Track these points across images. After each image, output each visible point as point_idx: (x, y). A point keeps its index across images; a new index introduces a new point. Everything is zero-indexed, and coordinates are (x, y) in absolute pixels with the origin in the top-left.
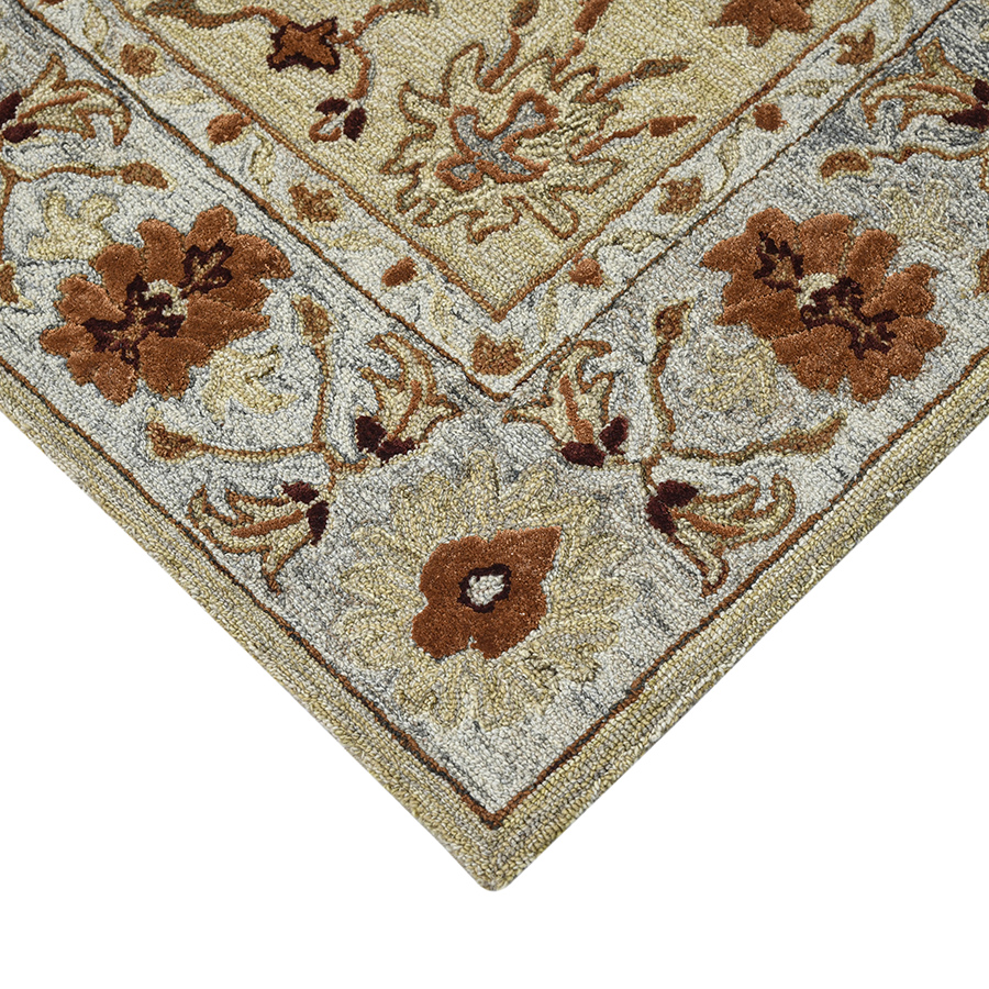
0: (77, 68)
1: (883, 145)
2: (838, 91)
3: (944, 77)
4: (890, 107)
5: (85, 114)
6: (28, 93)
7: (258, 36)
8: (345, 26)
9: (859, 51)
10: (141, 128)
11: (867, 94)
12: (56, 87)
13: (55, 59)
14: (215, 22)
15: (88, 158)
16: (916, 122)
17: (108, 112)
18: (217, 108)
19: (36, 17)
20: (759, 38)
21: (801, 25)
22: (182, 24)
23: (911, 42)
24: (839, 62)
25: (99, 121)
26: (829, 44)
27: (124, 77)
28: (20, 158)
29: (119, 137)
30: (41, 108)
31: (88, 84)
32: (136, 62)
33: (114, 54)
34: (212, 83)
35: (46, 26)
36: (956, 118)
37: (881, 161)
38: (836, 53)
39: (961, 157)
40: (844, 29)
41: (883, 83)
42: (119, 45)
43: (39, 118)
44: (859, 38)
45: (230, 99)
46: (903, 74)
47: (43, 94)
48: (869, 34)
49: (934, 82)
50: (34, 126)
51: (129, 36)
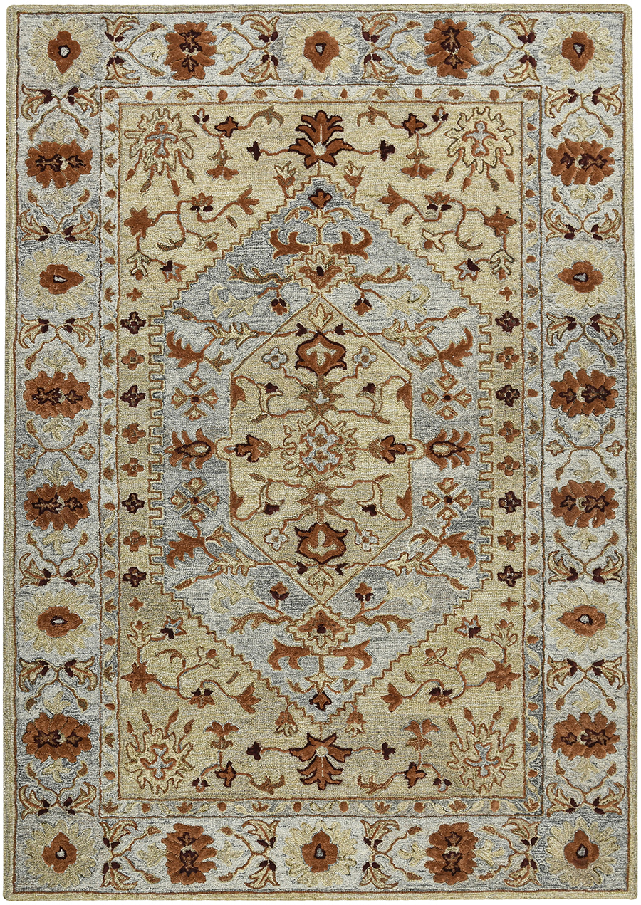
0: (270, 81)
1: (81, 208)
2: (103, 213)
3: (84, 235)
4: (88, 218)
5: (257, 74)
6: (275, 68)
7: (242, 121)
8: (225, 139)
9: (108, 227)
10: (241, 81)
11: (96, 217)
12: (270, 74)
13: (279, 79)
14: (255, 116)
15: (244, 65)
16: (79, 219)
17: (252, 78)
18: (230, 98)
19: (296, 85)
20: (133, 212)
21: (127, 223)
22: (261, 110)
23: (100, 239)
24: (110, 221)
25: (252, 75)
26: (117, 222)
27: (259, 88)
28: (258, 53)
29: (243, 76)
30: (268, 67)
31: (265, 80)
32: (261, 94)
33: (267, 92)
34: (238, 103)
35: (290, 85)
36: (72, 228)
37: (78, 204)
38: (112, 221)
39: (63, 218)
40: (117, 229)
41: (97, 222)
42: (269, 94)
43: (266, 65)
44: (111, 230)
45: (230, 103)
46: (94, 229)
47: (272, 70)
48: (110, 233)
49: (85, 233)
50: (264, 62)
51: (270, 97)
